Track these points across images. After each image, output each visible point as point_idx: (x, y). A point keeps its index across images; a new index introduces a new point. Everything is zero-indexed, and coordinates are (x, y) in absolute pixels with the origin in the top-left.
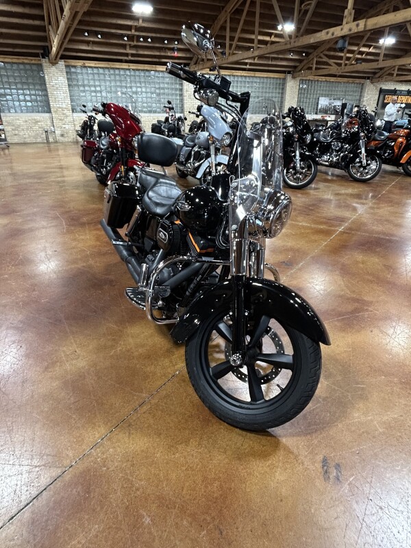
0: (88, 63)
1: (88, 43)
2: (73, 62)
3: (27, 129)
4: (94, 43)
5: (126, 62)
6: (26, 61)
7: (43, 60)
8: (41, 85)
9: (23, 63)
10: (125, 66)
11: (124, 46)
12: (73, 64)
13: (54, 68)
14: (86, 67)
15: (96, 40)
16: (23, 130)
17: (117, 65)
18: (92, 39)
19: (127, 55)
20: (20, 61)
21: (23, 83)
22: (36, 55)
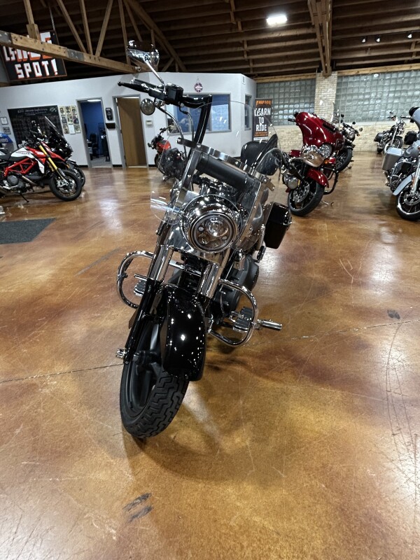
0: (362, 71)
1: (366, 49)
2: (346, 72)
3: (288, 140)
4: (373, 48)
5: (409, 62)
6: (303, 78)
7: (318, 74)
8: (310, 98)
9: (300, 80)
10: (406, 67)
11: (408, 45)
12: (346, 74)
13: (326, 81)
14: (359, 75)
15: (375, 44)
16: (285, 141)
17: (396, 68)
18: (371, 45)
19: (410, 54)
20: (298, 78)
21: (295, 99)
22: (313, 71)
